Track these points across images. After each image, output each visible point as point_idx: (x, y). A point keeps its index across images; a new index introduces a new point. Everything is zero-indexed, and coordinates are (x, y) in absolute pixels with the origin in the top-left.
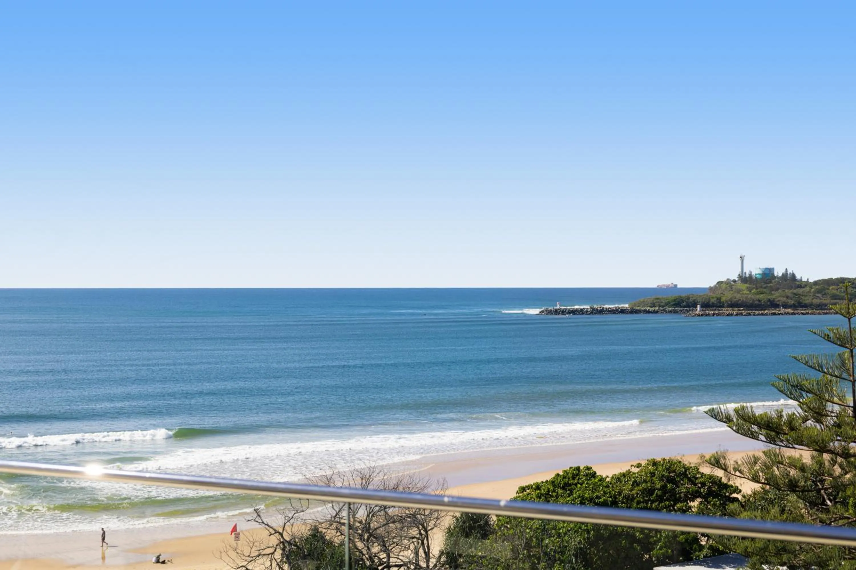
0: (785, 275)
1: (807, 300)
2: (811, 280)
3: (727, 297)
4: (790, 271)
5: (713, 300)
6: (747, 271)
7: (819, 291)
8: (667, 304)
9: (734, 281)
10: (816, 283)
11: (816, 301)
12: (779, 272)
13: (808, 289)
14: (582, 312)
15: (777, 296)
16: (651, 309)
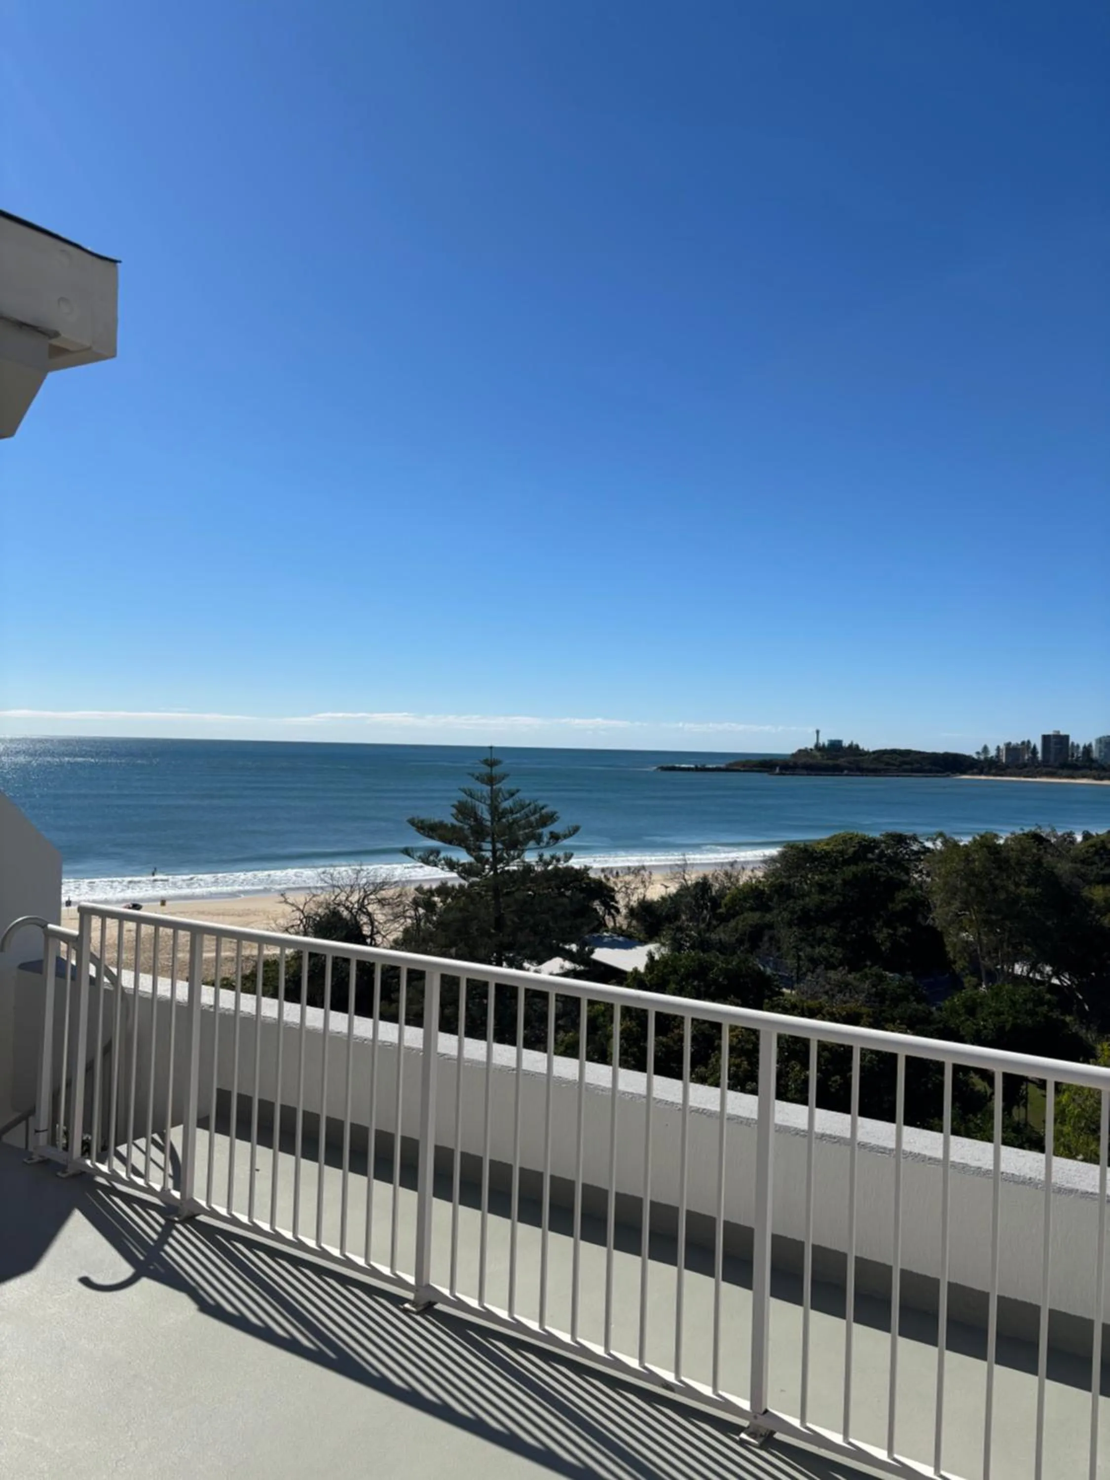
0: (851, 746)
1: (865, 766)
2: (871, 750)
3: (803, 760)
4: (855, 743)
5: (791, 764)
6: (821, 742)
7: (875, 759)
8: (755, 766)
9: (811, 750)
10: (874, 753)
11: (872, 766)
12: (846, 743)
13: (867, 757)
14: (688, 769)
15: (842, 761)
16: (742, 769)
